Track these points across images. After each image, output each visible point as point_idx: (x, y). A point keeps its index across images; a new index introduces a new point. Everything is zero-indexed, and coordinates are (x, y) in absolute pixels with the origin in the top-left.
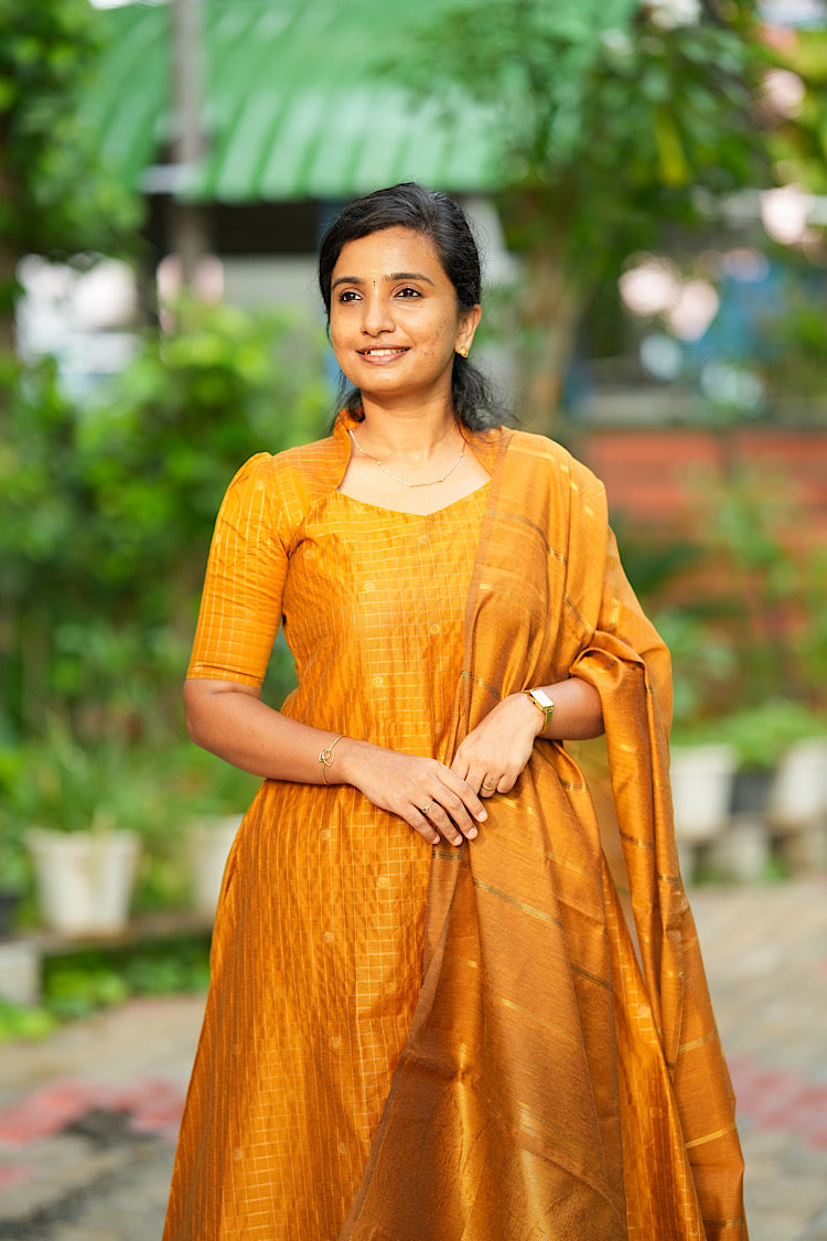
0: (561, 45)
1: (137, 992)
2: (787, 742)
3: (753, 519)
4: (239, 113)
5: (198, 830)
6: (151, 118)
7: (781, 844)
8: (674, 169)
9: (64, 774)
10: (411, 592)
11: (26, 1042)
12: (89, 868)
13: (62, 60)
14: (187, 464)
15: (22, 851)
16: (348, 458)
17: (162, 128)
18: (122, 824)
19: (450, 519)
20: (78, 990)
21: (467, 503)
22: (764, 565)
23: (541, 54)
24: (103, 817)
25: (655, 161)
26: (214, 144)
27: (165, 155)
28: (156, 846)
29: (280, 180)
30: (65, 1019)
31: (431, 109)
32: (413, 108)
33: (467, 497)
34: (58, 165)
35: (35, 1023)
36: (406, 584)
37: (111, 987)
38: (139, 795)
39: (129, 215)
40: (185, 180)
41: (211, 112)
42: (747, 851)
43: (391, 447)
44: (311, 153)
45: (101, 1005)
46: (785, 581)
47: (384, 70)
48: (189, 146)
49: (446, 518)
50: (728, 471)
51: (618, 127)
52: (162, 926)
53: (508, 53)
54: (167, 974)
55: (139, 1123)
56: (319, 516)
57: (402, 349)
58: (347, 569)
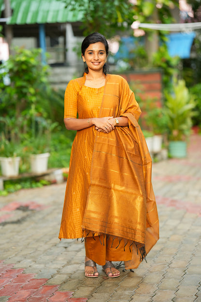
1: (23, 188)
4: (20, 4)
9: (6, 145)
11: (4, 196)
16: (85, 80)
17: (3, 8)
18: (17, 156)
20: (11, 188)
24: (15, 154)
28: (24, 160)
30: (9, 192)
35: (5, 193)
37: (19, 186)
40: (8, 20)
43: (93, 78)
44: (36, 13)
45: (16, 191)
51: (109, 11)
52: (26, 175)
55: (31, 208)
56: (81, 89)
57: (100, 62)
58: (85, 98)
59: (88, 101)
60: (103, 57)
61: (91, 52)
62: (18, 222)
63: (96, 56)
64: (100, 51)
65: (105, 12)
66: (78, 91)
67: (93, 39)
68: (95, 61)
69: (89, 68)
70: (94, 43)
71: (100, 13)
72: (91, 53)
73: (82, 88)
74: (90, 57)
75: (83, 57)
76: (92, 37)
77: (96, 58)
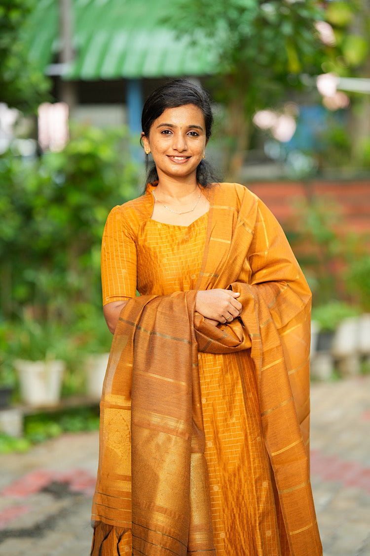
0: (242, 10)
1: (66, 431)
2: (340, 319)
3: (322, 220)
4: (90, 39)
5: (90, 360)
6: (50, 41)
7: (337, 363)
8: (294, 66)
9: (31, 335)
10: (182, 261)
11: (19, 453)
12: (44, 377)
13: (15, 16)
14: (76, 198)
15: (14, 370)
17: (56, 46)
18: (58, 357)
19: (198, 226)
20: (39, 430)
21: (204, 218)
22: (326, 242)
23: (234, 14)
24: (50, 354)
25: (286, 63)
26: (78, 54)
27: (56, 59)
28: (71, 367)
29: (109, 70)
30: (34, 443)
31: (186, 39)
32: (178, 38)
33: (204, 215)
34: (12, 63)
35: (22, 445)
36: (180, 258)
37: (55, 429)
38: (65, 345)
39: (45, 86)
40: (66, 70)
41: (78, 40)
42: (324, 367)
43: (171, 196)
44: (123, 58)
46: (336, 248)
47: (164, 21)
48: (67, 55)
49: (196, 226)
50: (310, 200)
51: (270, 47)
52: (74, 402)
53: (219, 14)
54: (77, 423)
55: (75, 488)
56: (143, 229)
57: (188, 157)
58: (155, 253)
59: (165, 261)
60: (196, 144)
61: (166, 128)
62: (35, 532)
63: (178, 141)
64: (191, 127)
65: (261, 50)
66: (136, 232)
67: (173, 95)
68: (176, 153)
69: (159, 171)
70: (177, 105)
71: (251, 52)
72: (168, 131)
73: (146, 228)
74: (163, 143)
75: (145, 142)
76: (171, 90)
77: (180, 146)
